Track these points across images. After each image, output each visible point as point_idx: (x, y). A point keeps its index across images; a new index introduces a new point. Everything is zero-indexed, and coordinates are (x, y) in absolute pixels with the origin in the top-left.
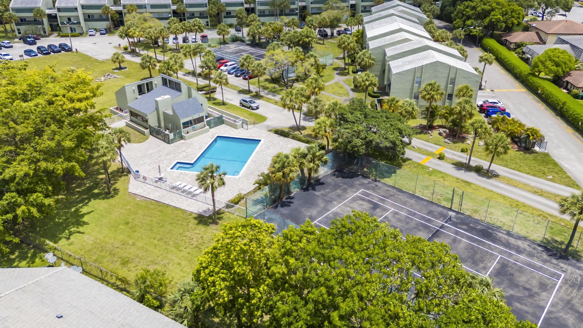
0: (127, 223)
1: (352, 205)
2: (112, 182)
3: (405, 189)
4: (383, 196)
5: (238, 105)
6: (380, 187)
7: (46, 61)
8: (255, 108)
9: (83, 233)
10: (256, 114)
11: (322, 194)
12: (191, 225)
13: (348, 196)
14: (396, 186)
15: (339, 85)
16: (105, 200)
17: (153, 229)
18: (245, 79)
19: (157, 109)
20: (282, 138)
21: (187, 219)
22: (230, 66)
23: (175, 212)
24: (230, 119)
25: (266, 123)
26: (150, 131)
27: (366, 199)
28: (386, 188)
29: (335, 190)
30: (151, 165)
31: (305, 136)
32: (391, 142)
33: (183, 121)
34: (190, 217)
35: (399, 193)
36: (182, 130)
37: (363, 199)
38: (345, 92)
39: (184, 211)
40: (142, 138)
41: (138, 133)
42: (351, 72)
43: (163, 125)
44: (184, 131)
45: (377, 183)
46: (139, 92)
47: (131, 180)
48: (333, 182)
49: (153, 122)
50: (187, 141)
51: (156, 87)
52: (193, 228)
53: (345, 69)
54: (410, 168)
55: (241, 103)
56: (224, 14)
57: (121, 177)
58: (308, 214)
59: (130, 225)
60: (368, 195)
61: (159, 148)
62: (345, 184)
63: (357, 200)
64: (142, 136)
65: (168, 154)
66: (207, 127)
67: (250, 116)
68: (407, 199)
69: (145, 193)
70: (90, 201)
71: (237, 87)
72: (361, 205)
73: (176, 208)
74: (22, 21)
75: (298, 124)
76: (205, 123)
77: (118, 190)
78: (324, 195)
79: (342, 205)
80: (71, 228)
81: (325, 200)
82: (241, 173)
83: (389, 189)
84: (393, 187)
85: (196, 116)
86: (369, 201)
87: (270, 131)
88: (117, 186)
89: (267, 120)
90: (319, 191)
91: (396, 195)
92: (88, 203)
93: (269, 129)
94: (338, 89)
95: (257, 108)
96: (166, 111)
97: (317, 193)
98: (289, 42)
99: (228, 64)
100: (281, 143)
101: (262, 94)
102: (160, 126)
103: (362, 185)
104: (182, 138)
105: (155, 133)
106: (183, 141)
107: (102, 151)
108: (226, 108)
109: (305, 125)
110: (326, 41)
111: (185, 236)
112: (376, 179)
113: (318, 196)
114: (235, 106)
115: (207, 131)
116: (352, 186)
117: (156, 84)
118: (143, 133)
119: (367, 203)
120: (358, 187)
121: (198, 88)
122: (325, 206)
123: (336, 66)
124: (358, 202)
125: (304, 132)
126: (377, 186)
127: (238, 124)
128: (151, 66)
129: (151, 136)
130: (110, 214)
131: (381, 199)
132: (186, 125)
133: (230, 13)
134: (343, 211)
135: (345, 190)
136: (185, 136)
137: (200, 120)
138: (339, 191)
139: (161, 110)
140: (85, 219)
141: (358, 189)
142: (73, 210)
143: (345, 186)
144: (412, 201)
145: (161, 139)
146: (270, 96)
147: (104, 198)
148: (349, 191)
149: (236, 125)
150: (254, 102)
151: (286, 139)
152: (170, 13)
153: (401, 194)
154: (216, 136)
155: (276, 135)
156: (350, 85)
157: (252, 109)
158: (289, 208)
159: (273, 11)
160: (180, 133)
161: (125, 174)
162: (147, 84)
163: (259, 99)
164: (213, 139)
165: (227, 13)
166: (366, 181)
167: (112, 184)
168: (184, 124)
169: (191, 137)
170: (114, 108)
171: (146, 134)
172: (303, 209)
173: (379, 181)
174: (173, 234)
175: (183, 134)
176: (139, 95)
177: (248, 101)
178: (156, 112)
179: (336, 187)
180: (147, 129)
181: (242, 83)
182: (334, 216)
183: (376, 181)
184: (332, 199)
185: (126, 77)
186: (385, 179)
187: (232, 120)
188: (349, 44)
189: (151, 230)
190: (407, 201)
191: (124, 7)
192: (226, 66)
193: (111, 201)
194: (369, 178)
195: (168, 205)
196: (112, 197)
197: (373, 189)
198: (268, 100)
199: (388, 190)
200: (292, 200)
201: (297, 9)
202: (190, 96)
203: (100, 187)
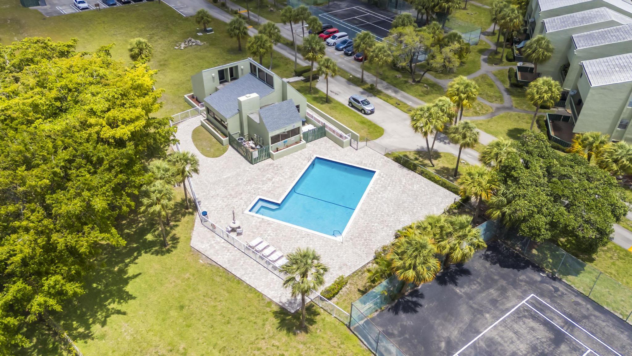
0: (182, 307)
1: (516, 327)
2: (172, 223)
3: (608, 304)
4: (570, 316)
5: (346, 103)
6: (563, 293)
7: (124, 14)
8: (369, 112)
9: (124, 313)
10: (370, 121)
11: (466, 293)
12: (268, 327)
13: (509, 305)
14: (591, 297)
15: (488, 81)
16: (159, 256)
17: (215, 325)
18: (357, 60)
19: (240, 111)
20: (405, 171)
21: (264, 314)
22: (339, 37)
23: (249, 295)
24: (334, 131)
25: (384, 141)
26: (229, 139)
27: (539, 316)
28: (574, 298)
29: (488, 288)
30: (225, 199)
31: (438, 172)
32: (598, 229)
33: (272, 134)
34: (268, 309)
35: (597, 313)
36: (271, 145)
37: (534, 317)
38: (497, 95)
39: (260, 296)
40: (218, 149)
41: (214, 140)
42: (504, 60)
43: (246, 133)
44: (272, 147)
45: (557, 284)
46: (220, 80)
47: (195, 225)
48: (483, 273)
49: (233, 127)
50: (276, 162)
51: (242, 74)
52: (271, 334)
53: (496, 53)
54: (611, 258)
55: (350, 102)
57: (184, 215)
58: (445, 334)
59: (185, 311)
60: (543, 308)
61: (238, 170)
62: (503, 277)
63: (525, 316)
64: (219, 144)
65: (249, 182)
66: (303, 142)
67: (361, 126)
68: (613, 330)
69: (212, 251)
70: (139, 254)
71: (347, 72)
72: (532, 329)
73: (250, 289)
75: (430, 146)
76: (302, 136)
77: (178, 238)
78: (470, 297)
79: (500, 324)
80: (109, 304)
81: (472, 307)
82: (344, 233)
83: (579, 300)
84: (586, 298)
85: (290, 128)
86: (546, 324)
87: (387, 155)
88: (177, 232)
89: (385, 134)
90: (462, 287)
91: (593, 317)
92: (136, 258)
93: (387, 151)
94: (487, 87)
95: (372, 112)
96: (251, 116)
97: (458, 290)
98: (420, 7)
99: (338, 35)
100: (404, 181)
101: (379, 87)
102: (242, 134)
103: (531, 283)
104: (269, 156)
105: (235, 144)
106: (269, 161)
107: (154, 196)
108: (330, 108)
109: (440, 150)
111: (259, 349)
112: (553, 274)
113: (460, 297)
114: (343, 105)
115: (304, 147)
116: (515, 284)
117: (242, 70)
118: (221, 142)
119: (542, 327)
120: (526, 287)
121: (296, 72)
122: (472, 321)
123: (482, 47)
124: (527, 321)
125: (439, 164)
126: (557, 290)
127: (345, 141)
128: (240, 35)
129: (230, 147)
130: (162, 285)
131: (566, 322)
132: (276, 139)
134: (502, 337)
135: (503, 291)
136: (273, 155)
137: (295, 131)
138: (493, 292)
139: (245, 113)
140: (129, 288)
141: (525, 293)
142: (116, 269)
143: (504, 283)
144: (622, 336)
145: (242, 155)
146: (390, 92)
147: (157, 253)
148: (509, 294)
149: (343, 142)
150: (368, 103)
151: (412, 173)
153: (603, 317)
154: (313, 158)
155: (397, 164)
156: (503, 82)
157: (365, 113)
158: (415, 316)
160: (267, 148)
161: (190, 210)
162: (231, 69)
163: (375, 96)
164: (310, 163)
166: (537, 277)
167: (171, 228)
168: (272, 138)
169: (280, 157)
170: (188, 97)
171: (224, 143)
172: (438, 321)
173: (560, 280)
174: (241, 340)
175: (271, 151)
176: (221, 83)
177: (360, 100)
178: (238, 115)
179: (489, 282)
180: (226, 136)
181: (353, 66)
182: (488, 346)
183: (554, 279)
184: (482, 306)
185: (211, 45)
186: (570, 277)
187: (337, 134)
188: (511, 20)
189: (212, 326)
190: (613, 335)
192: (334, 37)
193: (166, 259)
194: (544, 272)
195: (240, 281)
196: (169, 251)
197: (552, 296)
198: (387, 99)
199: (577, 304)
200: (421, 301)
202: (284, 98)
203: (155, 231)
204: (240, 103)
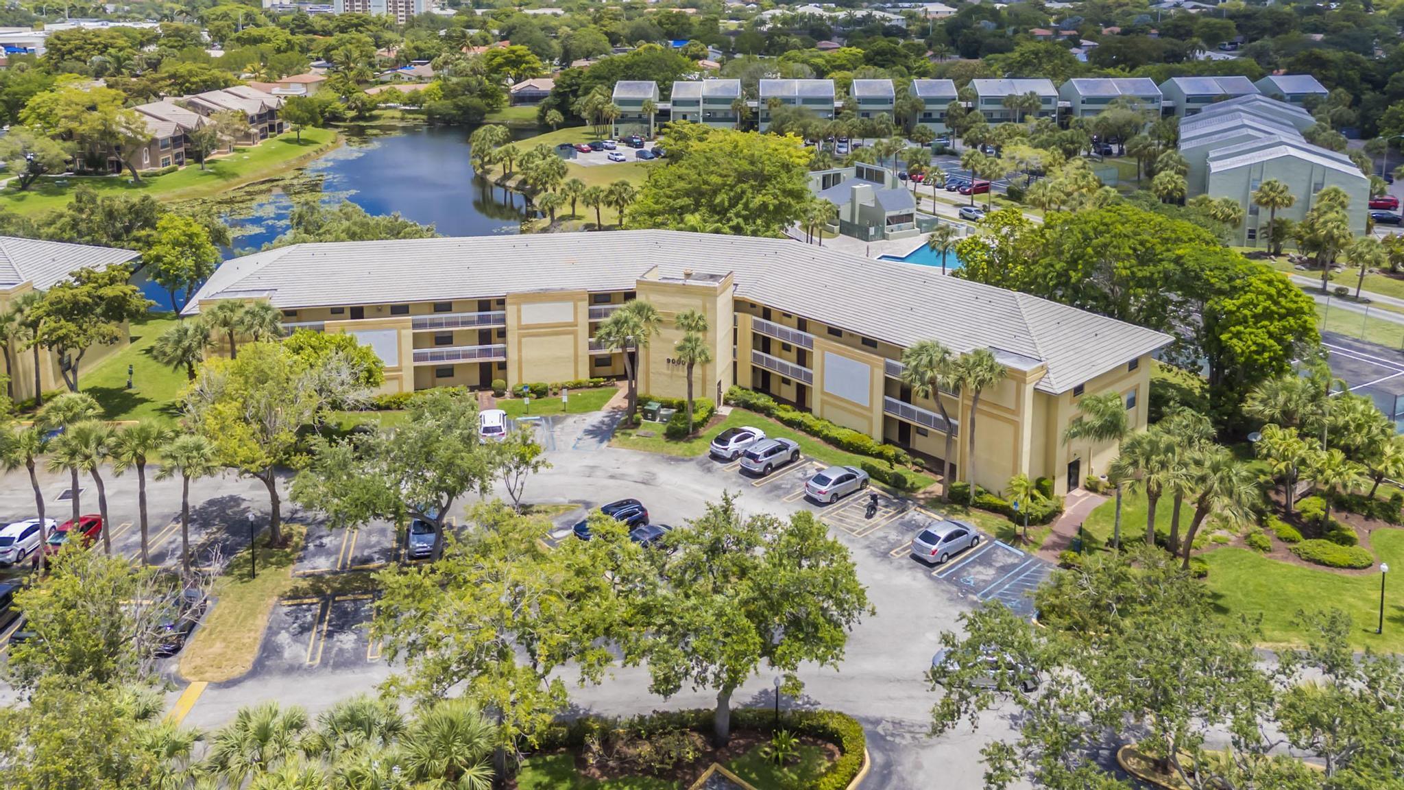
5: (957, 217)
19: (853, 201)
26: (841, 227)
33: (888, 214)
44: (887, 228)
46: (823, 186)
49: (845, 216)
50: (891, 240)
51: (845, 181)
55: (960, 214)
56: (919, 116)
61: (855, 244)
66: (917, 229)
71: (952, 201)
74: (623, 119)
76: (915, 223)
85: (904, 212)
96: (863, 203)
102: (854, 222)
104: (884, 237)
105: (847, 230)
106: (886, 240)
110: (1107, 160)
114: (953, 218)
117: (844, 178)
118: (832, 230)
127: (960, 229)
129: (841, 233)
132: (891, 221)
133: (930, 114)
136: (888, 235)
137: (909, 217)
139: (859, 201)
145: (855, 237)
152: (830, 111)
159: (1008, 114)
160: (883, 229)
162: (834, 176)
165: (925, 115)
168: (888, 219)
169: (895, 238)
171: (835, 230)
175: (886, 232)
176: (825, 188)
178: (851, 203)
180: (837, 225)
191: (764, 101)
201: (1053, 112)
204: (854, 191)
